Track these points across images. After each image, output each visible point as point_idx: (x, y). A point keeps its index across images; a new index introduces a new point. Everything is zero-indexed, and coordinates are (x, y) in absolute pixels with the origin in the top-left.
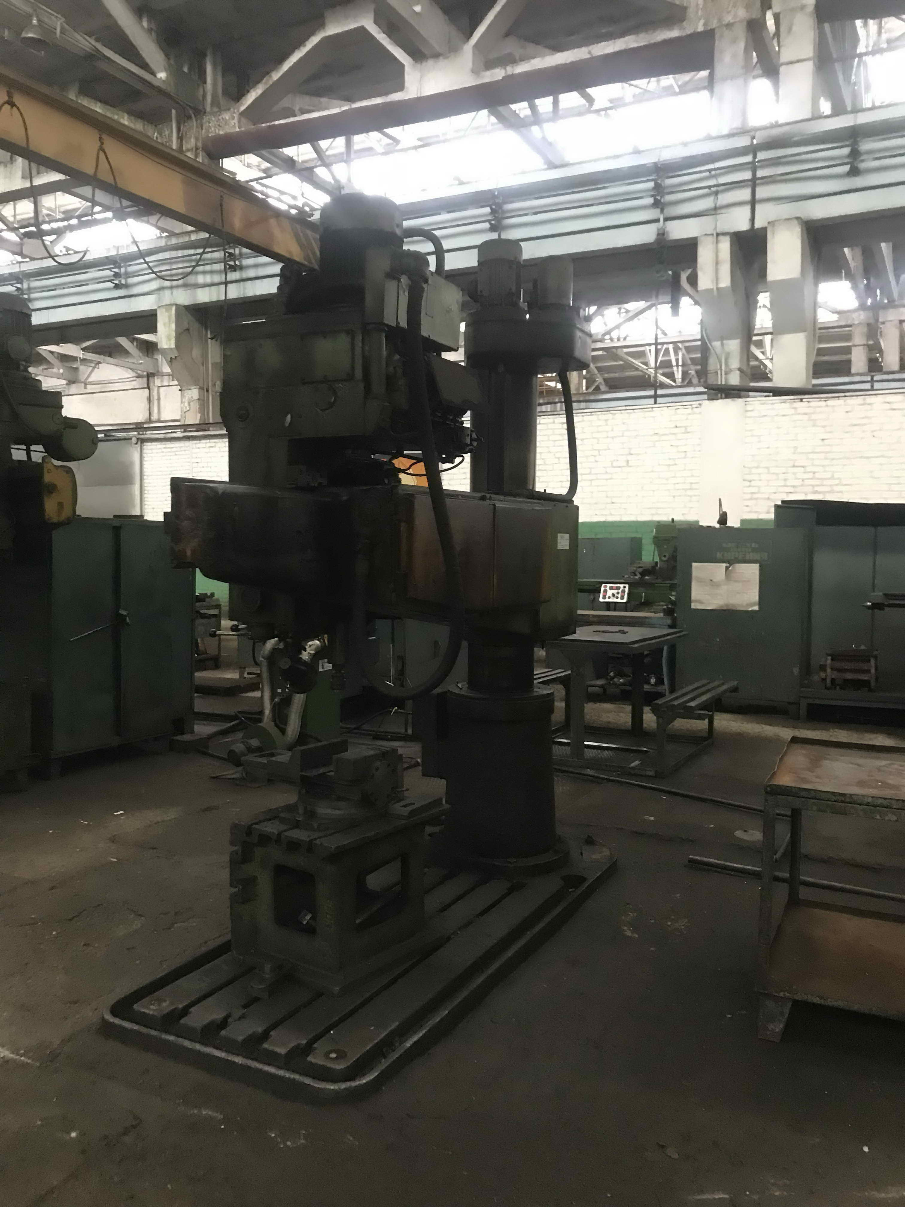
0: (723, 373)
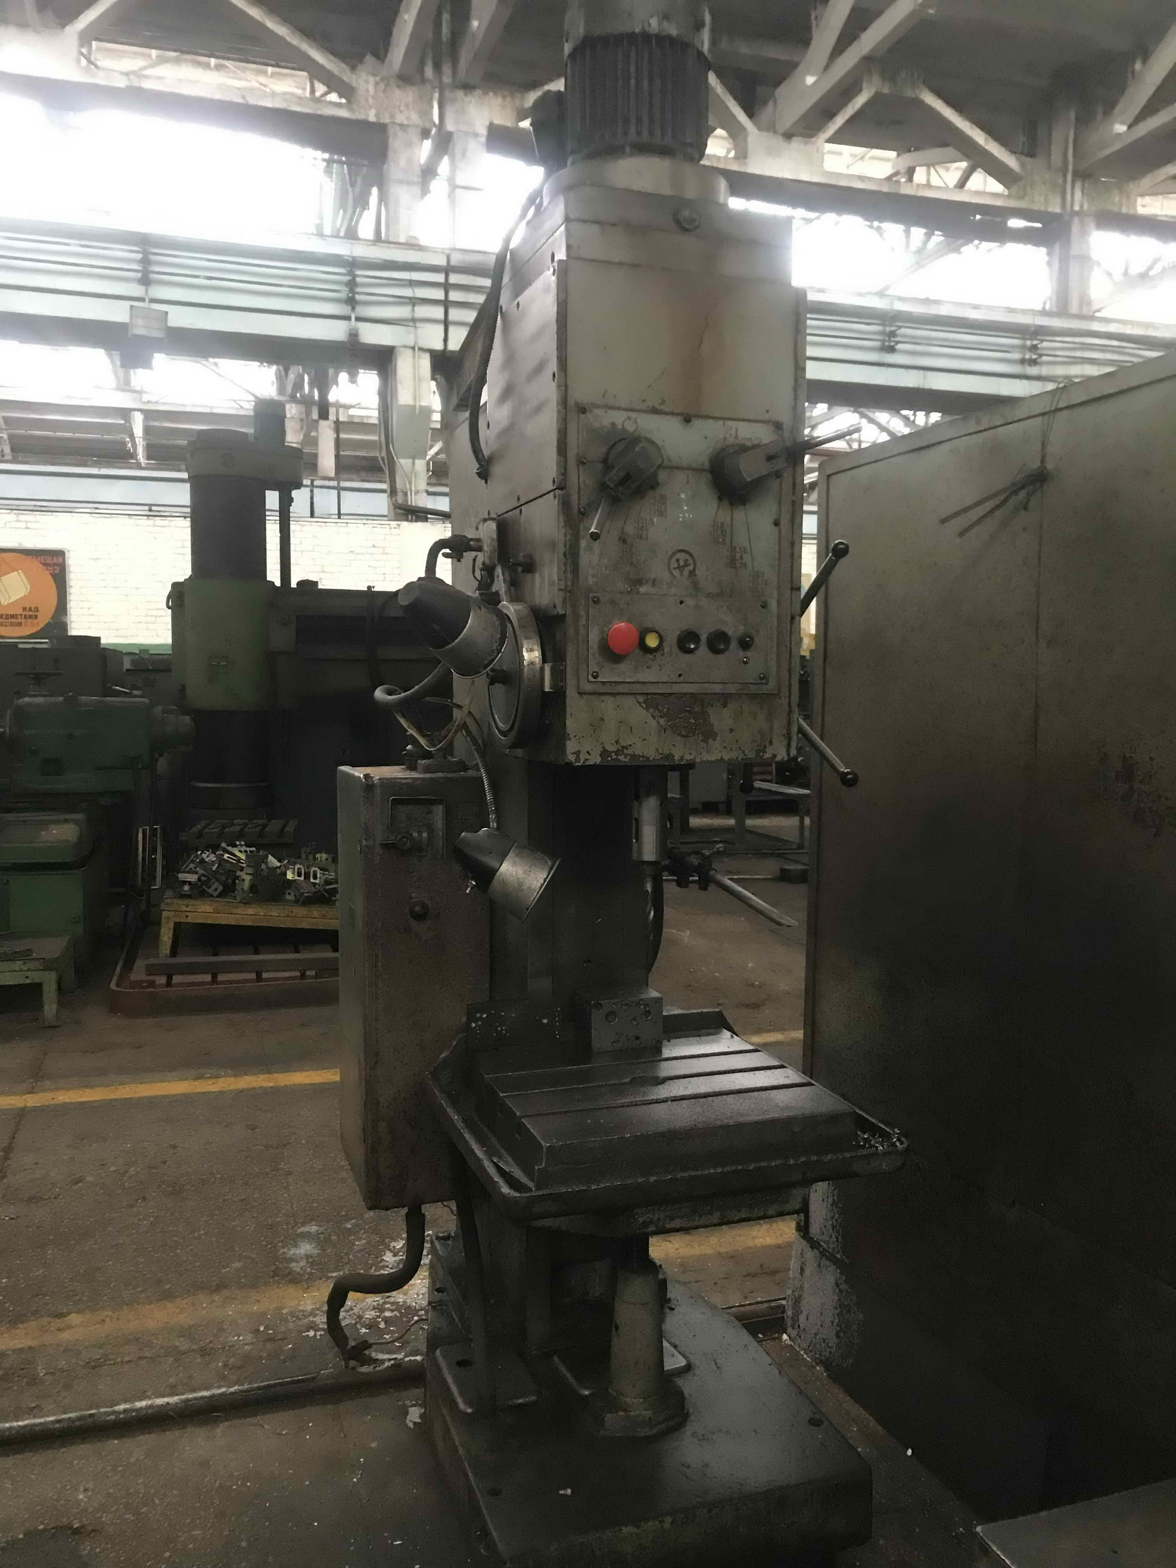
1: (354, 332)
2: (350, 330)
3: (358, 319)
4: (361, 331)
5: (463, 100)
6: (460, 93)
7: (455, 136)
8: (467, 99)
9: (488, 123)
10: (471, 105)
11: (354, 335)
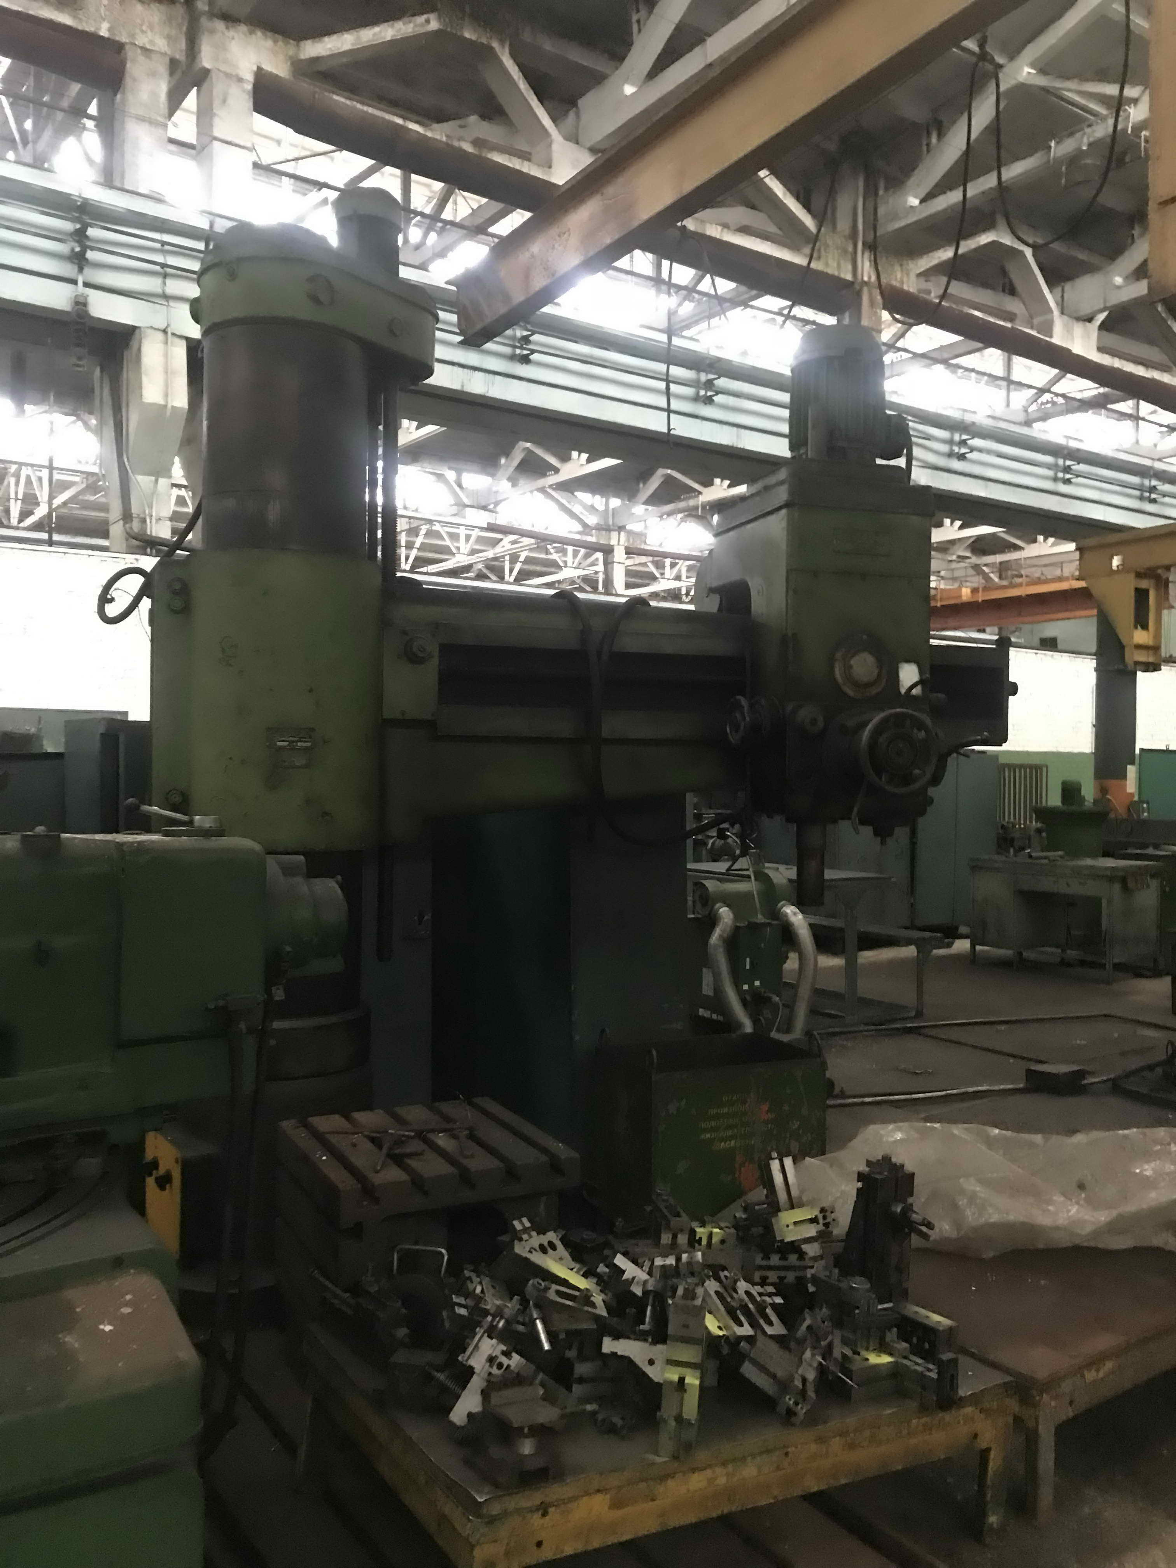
0: (154, 521)
1: (81, 300)
2: (76, 296)
3: (86, 285)
4: (91, 300)
5: (223, 34)
6: (220, 25)
7: (214, 75)
8: (231, 33)
9: (255, 68)
10: (233, 42)
11: (81, 304)
